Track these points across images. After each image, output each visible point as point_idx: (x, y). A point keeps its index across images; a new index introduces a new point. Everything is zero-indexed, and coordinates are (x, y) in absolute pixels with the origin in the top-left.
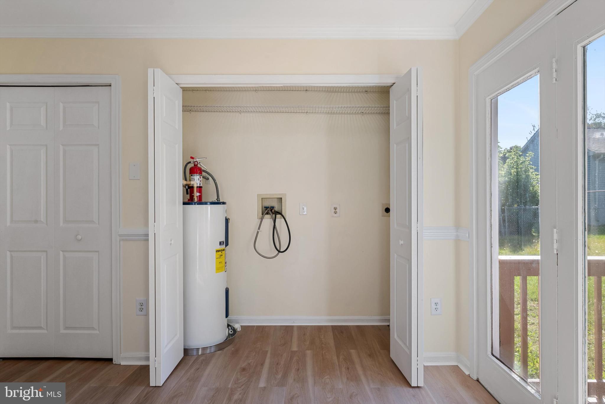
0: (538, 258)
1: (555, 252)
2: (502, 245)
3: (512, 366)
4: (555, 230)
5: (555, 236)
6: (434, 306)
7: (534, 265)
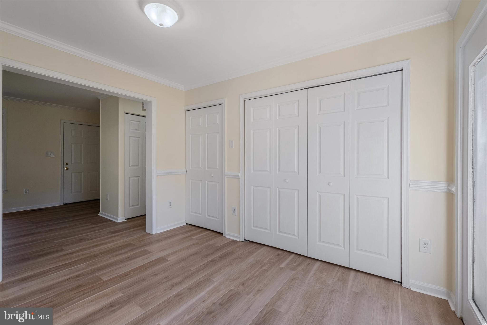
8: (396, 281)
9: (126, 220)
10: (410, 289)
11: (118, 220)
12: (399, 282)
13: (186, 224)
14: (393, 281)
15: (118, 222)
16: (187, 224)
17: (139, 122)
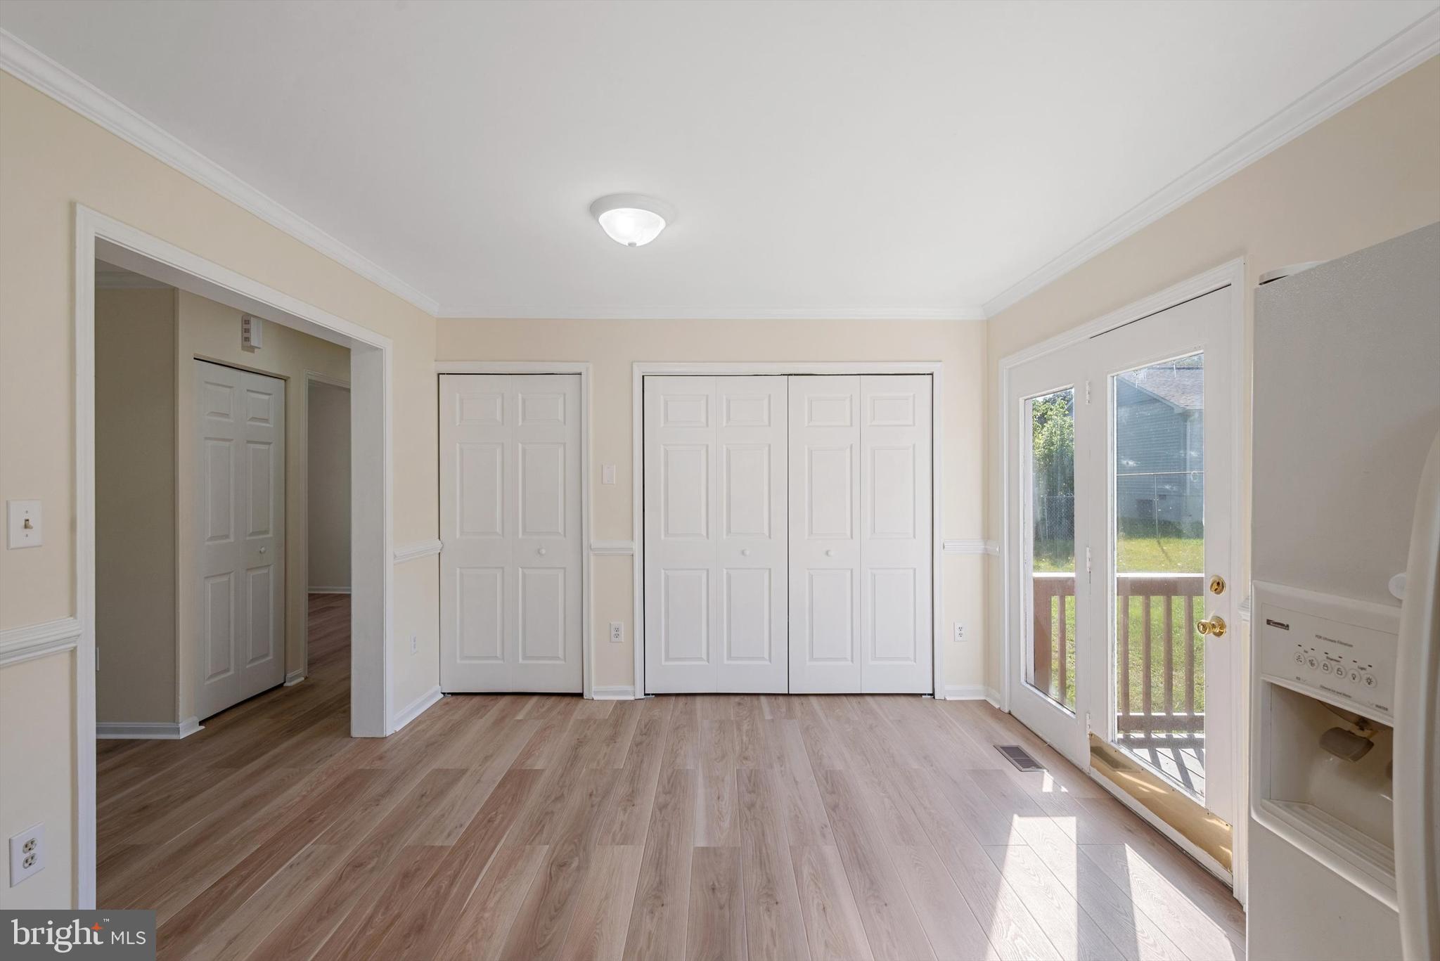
0: (1072, 575)
1: (1088, 571)
2: (1038, 554)
3: (1048, 691)
4: (1088, 549)
5: (1088, 555)
6: (958, 632)
7: (1069, 583)
8: (925, 694)
9: (203, 727)
10: (945, 699)
11: (177, 731)
12: (929, 694)
13: (443, 696)
14: (921, 695)
15: (182, 736)
16: (444, 694)
17: (228, 389)
